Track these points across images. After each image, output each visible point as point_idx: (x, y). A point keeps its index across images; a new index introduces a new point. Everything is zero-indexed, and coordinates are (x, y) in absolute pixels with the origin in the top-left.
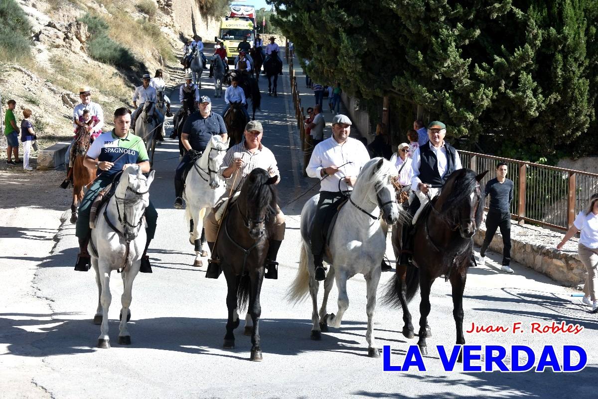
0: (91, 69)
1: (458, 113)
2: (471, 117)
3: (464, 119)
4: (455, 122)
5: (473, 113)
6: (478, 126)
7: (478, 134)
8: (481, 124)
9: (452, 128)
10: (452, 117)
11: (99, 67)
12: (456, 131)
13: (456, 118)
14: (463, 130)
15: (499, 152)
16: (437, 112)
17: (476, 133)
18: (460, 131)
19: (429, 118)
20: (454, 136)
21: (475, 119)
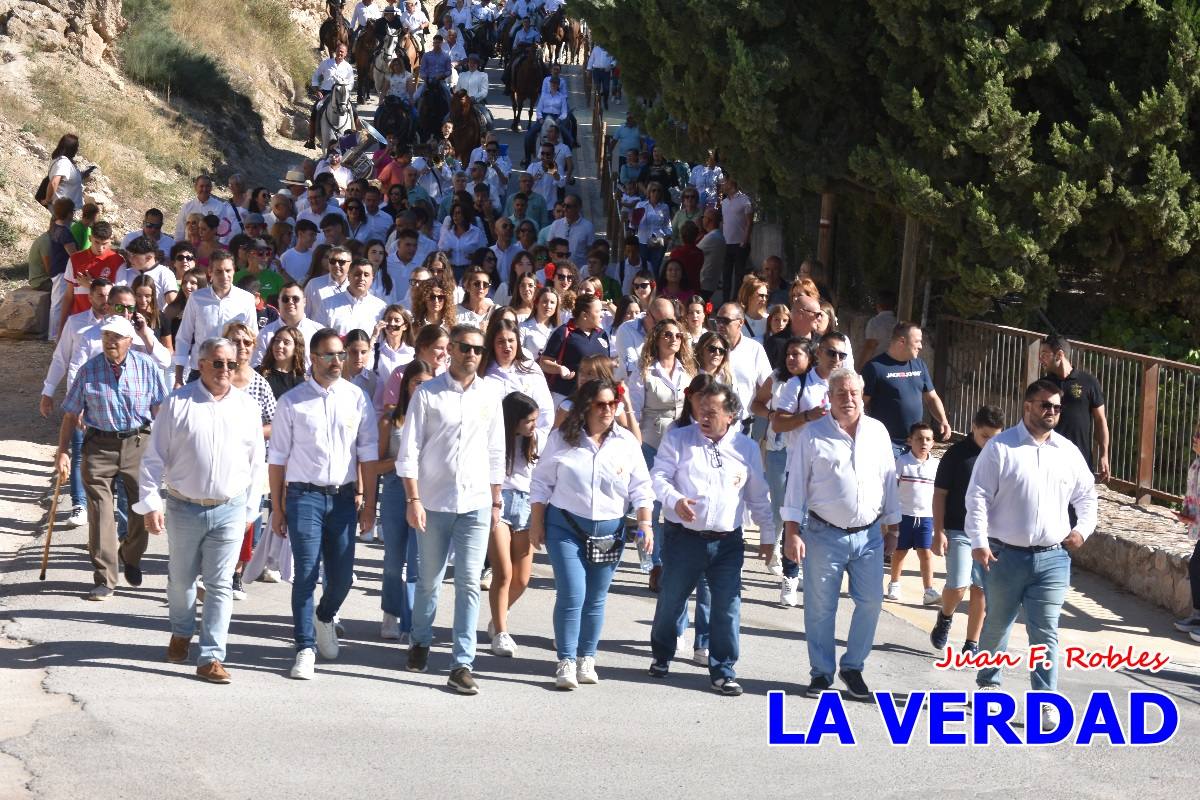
0: (126, 104)
1: (1003, 238)
2: (1031, 248)
3: (1016, 254)
4: (994, 259)
5: (1037, 238)
6: (1046, 270)
7: (1046, 289)
8: (1054, 267)
9: (988, 274)
10: (989, 248)
11: (147, 99)
12: (997, 280)
13: (998, 249)
14: (1014, 279)
15: (1094, 334)
16: (953, 234)
17: (1043, 287)
18: (1005, 281)
19: (931, 247)
20: (992, 290)
21: (1040, 253)
